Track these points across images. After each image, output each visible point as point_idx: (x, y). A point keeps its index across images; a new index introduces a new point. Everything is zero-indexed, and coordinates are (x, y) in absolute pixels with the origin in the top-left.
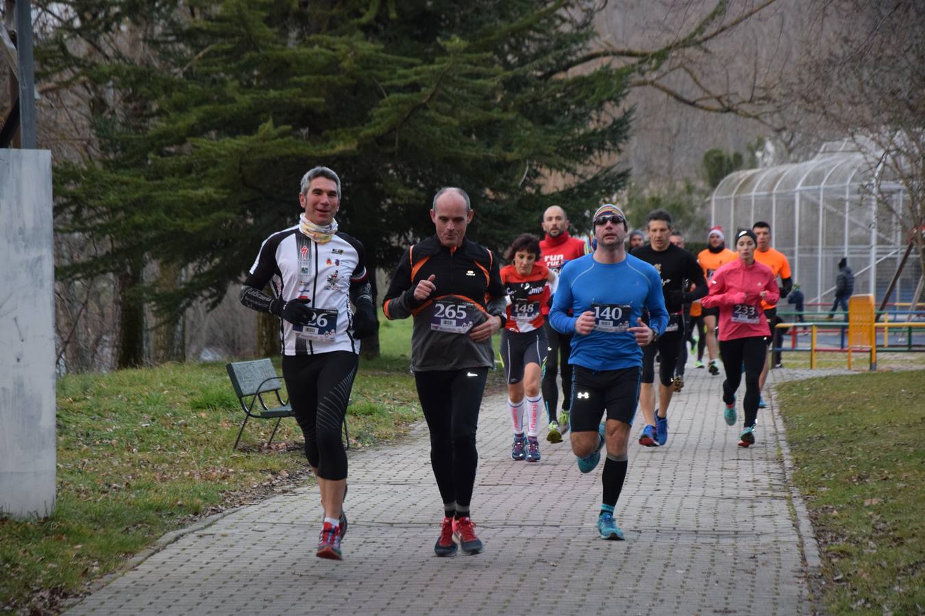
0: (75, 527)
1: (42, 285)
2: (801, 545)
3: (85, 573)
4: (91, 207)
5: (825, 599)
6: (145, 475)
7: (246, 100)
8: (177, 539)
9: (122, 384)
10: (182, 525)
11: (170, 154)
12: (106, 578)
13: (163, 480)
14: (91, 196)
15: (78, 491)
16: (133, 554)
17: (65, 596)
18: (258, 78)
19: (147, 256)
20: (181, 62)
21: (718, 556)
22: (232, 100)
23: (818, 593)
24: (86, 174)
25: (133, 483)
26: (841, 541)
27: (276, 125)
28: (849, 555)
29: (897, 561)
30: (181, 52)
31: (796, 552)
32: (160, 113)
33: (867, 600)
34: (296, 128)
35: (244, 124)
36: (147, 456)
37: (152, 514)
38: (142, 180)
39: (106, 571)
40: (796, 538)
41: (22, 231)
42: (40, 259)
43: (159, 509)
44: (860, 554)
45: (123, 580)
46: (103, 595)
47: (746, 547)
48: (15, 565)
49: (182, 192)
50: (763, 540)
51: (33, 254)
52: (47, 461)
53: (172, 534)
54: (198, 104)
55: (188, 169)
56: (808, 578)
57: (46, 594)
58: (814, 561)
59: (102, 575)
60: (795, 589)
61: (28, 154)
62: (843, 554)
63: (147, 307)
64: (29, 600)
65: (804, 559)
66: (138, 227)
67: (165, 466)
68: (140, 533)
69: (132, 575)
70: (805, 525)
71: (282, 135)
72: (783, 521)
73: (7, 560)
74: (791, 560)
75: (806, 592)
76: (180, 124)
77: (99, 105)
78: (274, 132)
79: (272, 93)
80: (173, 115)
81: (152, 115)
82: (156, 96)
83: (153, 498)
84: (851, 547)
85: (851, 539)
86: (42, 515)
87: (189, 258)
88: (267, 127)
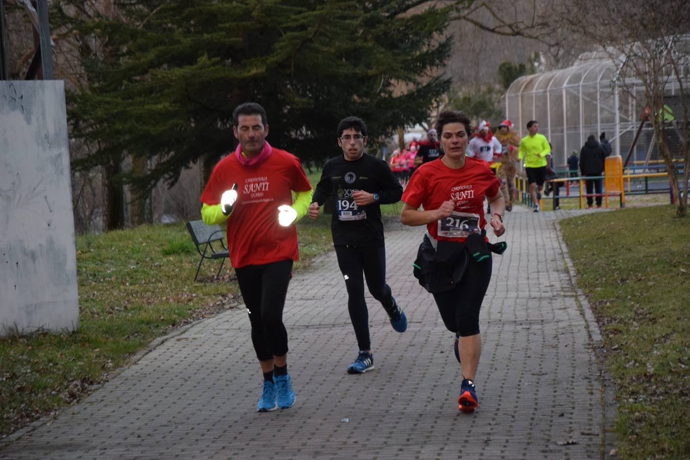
0: (93, 337)
1: (62, 173)
2: (587, 327)
3: (103, 368)
4: (85, 121)
5: (607, 362)
6: (137, 300)
7: (187, 41)
8: (163, 342)
9: (113, 240)
10: (165, 333)
11: (136, 81)
12: (118, 370)
13: (149, 303)
14: (85, 113)
15: (92, 313)
16: (134, 353)
17: (91, 383)
18: (195, 26)
19: (125, 152)
20: (142, 17)
21: (532, 337)
22: (179, 42)
23: (602, 359)
24: (80, 97)
25: (129, 306)
26: (614, 323)
27: (209, 58)
28: (620, 332)
29: (653, 333)
30: (141, 11)
31: (584, 333)
32: (129, 53)
33: (636, 361)
34: (222, 60)
35: (188, 58)
36: (136, 287)
37: (144, 326)
38: (119, 100)
39: (117, 366)
40: (583, 323)
41: (47, 137)
42: (60, 155)
43: (148, 323)
44: (628, 330)
45: (130, 371)
46: (117, 382)
47: (549, 329)
48: (56, 364)
49: (147, 107)
50: (561, 325)
51: (55, 152)
52: (72, 293)
53: (159, 339)
54: (155, 45)
55: (150, 91)
56: (594, 349)
57: (78, 383)
58: (597, 337)
59: (115, 368)
60: (586, 357)
61: (48, 83)
62: (616, 331)
63: (126, 188)
64: (67, 387)
65: (590, 336)
66: (118, 132)
67: (149, 294)
68: (137, 340)
69: (134, 367)
70: (589, 314)
71: (214, 64)
72: (574, 312)
73: (50, 361)
74: (581, 338)
75: (594, 358)
76: (143, 60)
77: (85, 50)
78: (208, 62)
79: (206, 36)
80: (138, 54)
81: (124, 55)
82: (125, 42)
83: (144, 315)
84: (621, 326)
85: (621, 321)
86: (71, 329)
87: (153, 153)
88: (203, 59)
